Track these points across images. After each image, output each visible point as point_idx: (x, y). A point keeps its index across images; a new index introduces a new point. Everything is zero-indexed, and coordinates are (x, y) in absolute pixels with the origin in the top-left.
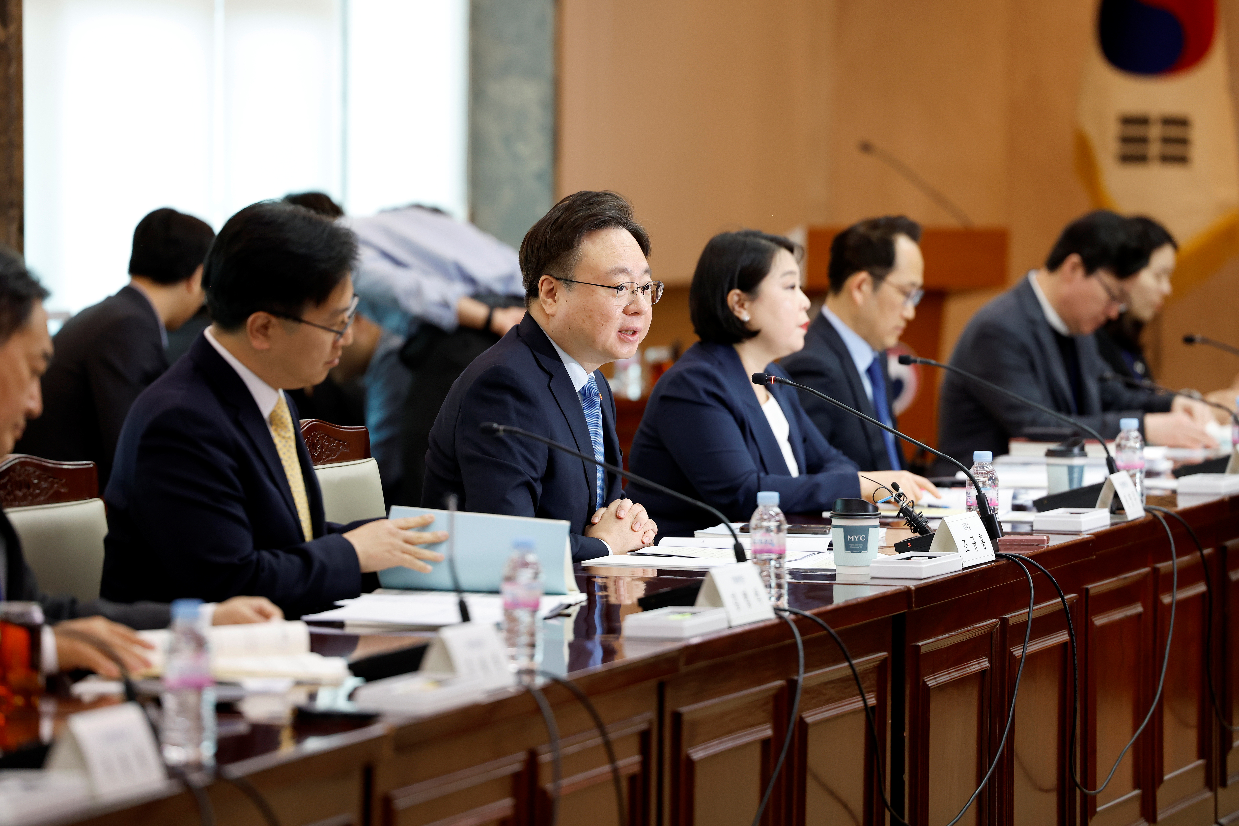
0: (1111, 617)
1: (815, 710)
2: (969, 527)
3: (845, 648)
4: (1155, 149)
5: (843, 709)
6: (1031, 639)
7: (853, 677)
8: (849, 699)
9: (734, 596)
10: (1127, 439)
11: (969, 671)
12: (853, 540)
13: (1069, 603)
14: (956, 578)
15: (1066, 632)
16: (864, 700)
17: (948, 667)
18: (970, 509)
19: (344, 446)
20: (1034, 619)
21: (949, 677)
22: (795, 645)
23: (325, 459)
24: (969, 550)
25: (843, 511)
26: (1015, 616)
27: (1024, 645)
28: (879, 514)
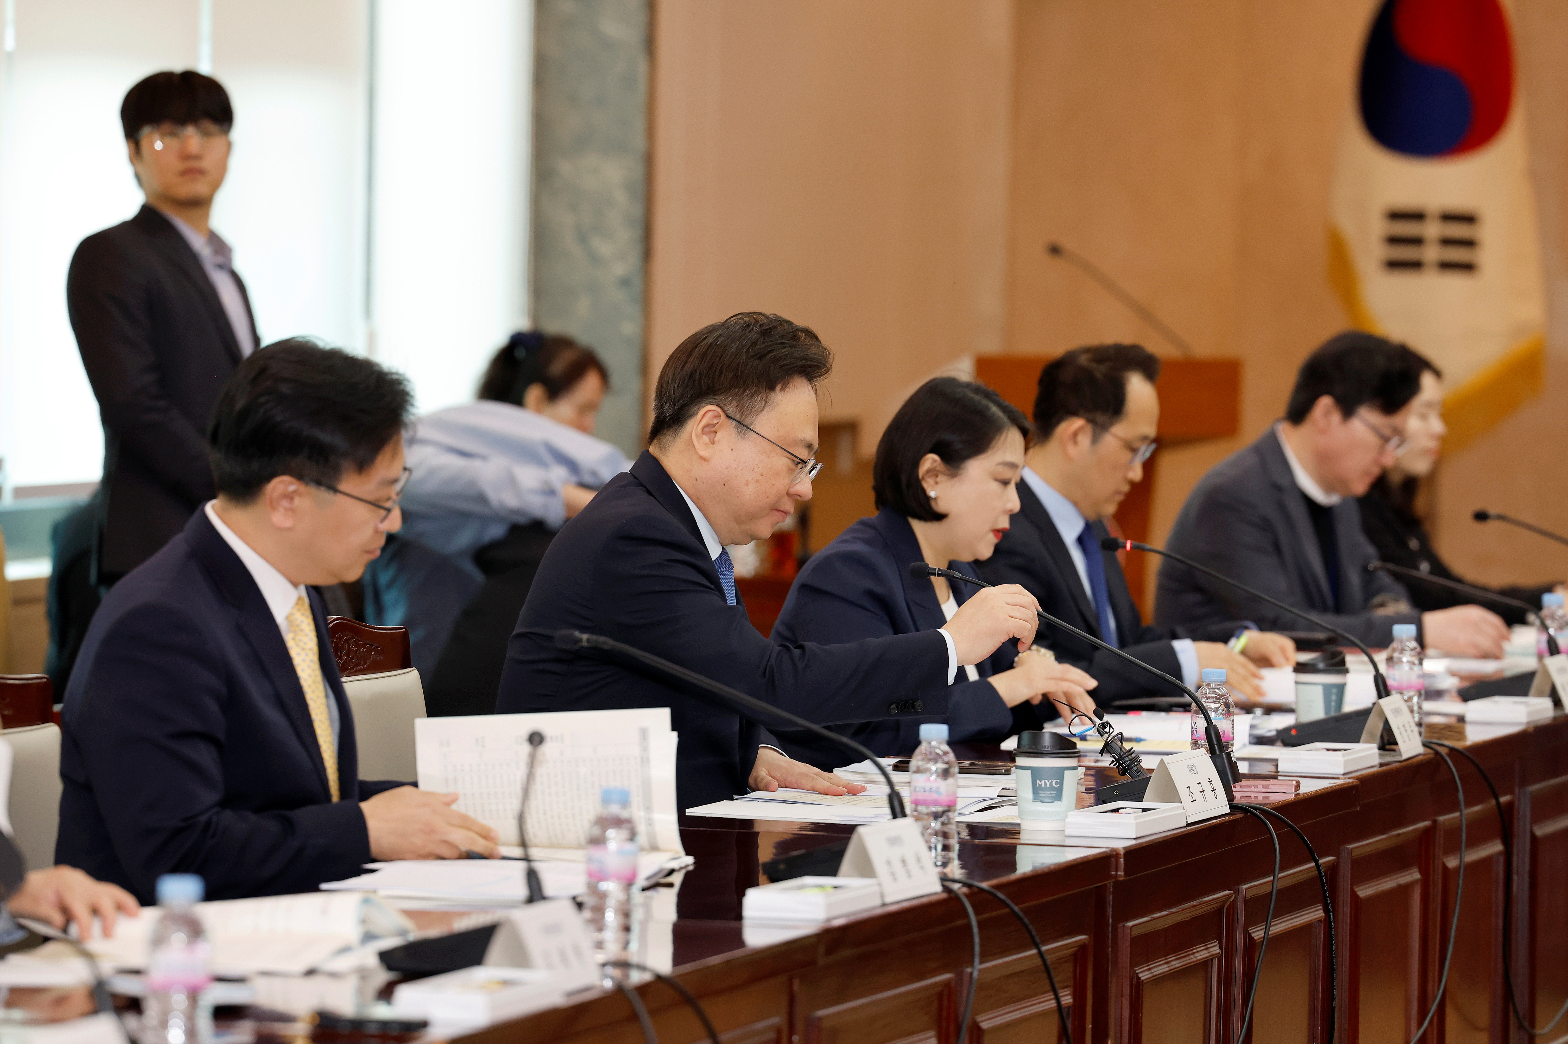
0: (1379, 886)
1: (995, 1012)
2: (1195, 770)
3: (1034, 933)
4: (1432, 253)
5: (1030, 1010)
6: (1274, 917)
7: (1043, 968)
8: (1038, 997)
9: (889, 863)
10: (1402, 651)
11: (1195, 959)
12: (1043, 786)
13: (1324, 869)
14: (1178, 837)
15: (1321, 907)
16: (1057, 999)
17: (1166, 955)
18: (1195, 744)
19: (377, 652)
20: (1280, 889)
21: (1168, 967)
22: (969, 926)
23: (353, 668)
24: (1195, 800)
25: (1030, 748)
26: (1255, 886)
27: (1266, 925)
28: (1077, 752)
